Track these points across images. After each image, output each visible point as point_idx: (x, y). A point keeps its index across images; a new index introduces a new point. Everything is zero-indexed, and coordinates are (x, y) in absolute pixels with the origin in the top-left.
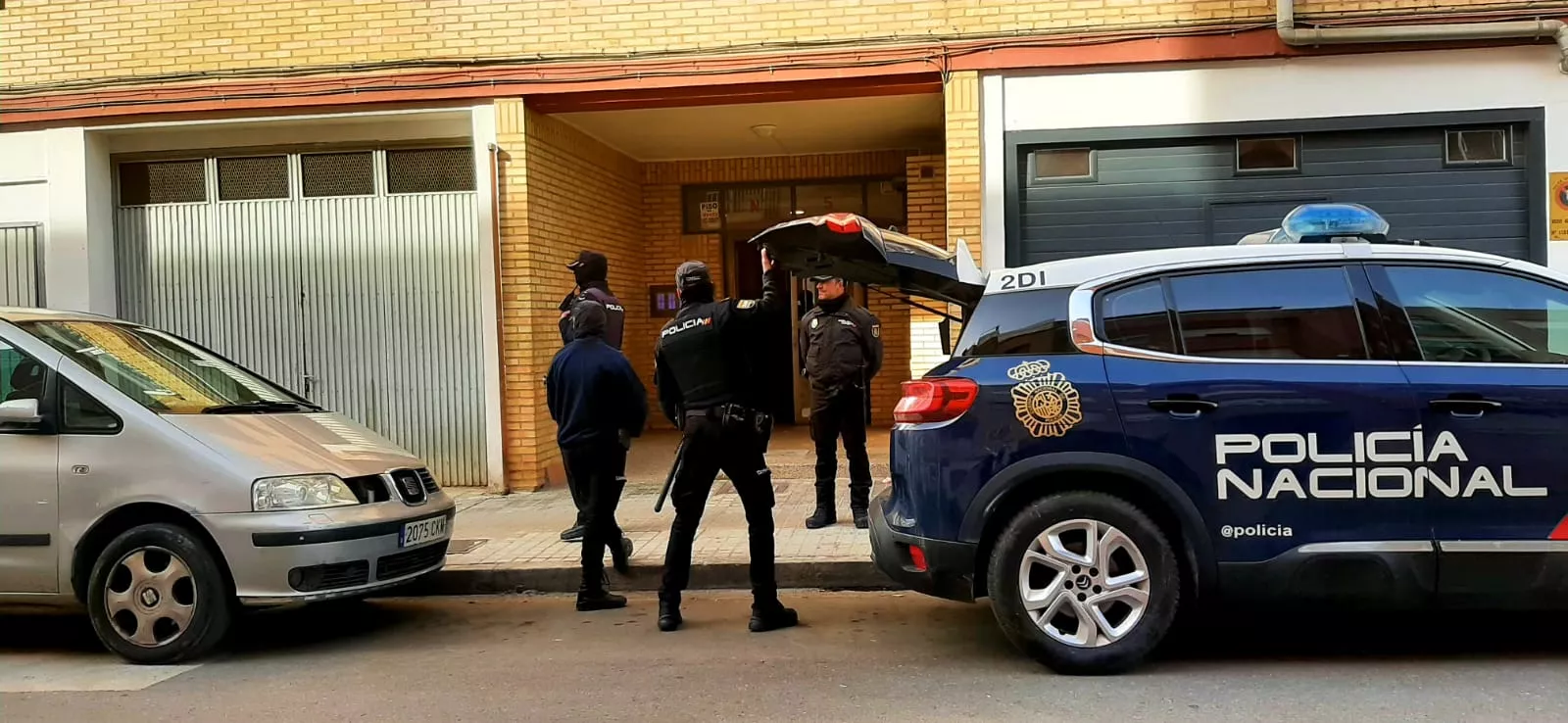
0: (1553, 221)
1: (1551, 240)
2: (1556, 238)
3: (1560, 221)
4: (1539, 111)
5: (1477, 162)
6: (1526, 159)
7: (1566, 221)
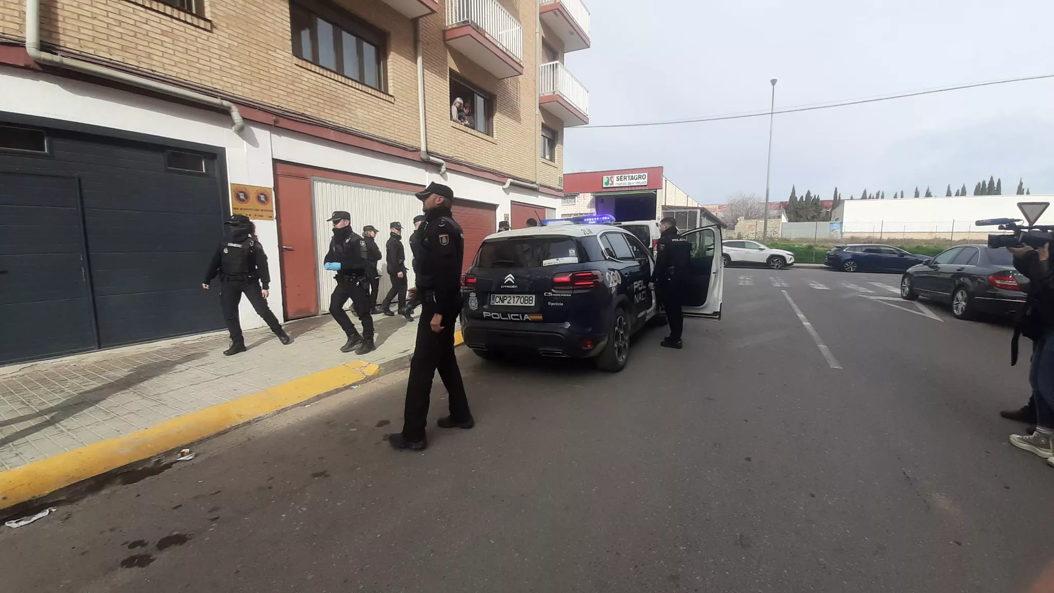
0: (234, 209)
3: (237, 209)
4: (223, 149)
5: (187, 170)
6: (217, 173)
7: (241, 209)
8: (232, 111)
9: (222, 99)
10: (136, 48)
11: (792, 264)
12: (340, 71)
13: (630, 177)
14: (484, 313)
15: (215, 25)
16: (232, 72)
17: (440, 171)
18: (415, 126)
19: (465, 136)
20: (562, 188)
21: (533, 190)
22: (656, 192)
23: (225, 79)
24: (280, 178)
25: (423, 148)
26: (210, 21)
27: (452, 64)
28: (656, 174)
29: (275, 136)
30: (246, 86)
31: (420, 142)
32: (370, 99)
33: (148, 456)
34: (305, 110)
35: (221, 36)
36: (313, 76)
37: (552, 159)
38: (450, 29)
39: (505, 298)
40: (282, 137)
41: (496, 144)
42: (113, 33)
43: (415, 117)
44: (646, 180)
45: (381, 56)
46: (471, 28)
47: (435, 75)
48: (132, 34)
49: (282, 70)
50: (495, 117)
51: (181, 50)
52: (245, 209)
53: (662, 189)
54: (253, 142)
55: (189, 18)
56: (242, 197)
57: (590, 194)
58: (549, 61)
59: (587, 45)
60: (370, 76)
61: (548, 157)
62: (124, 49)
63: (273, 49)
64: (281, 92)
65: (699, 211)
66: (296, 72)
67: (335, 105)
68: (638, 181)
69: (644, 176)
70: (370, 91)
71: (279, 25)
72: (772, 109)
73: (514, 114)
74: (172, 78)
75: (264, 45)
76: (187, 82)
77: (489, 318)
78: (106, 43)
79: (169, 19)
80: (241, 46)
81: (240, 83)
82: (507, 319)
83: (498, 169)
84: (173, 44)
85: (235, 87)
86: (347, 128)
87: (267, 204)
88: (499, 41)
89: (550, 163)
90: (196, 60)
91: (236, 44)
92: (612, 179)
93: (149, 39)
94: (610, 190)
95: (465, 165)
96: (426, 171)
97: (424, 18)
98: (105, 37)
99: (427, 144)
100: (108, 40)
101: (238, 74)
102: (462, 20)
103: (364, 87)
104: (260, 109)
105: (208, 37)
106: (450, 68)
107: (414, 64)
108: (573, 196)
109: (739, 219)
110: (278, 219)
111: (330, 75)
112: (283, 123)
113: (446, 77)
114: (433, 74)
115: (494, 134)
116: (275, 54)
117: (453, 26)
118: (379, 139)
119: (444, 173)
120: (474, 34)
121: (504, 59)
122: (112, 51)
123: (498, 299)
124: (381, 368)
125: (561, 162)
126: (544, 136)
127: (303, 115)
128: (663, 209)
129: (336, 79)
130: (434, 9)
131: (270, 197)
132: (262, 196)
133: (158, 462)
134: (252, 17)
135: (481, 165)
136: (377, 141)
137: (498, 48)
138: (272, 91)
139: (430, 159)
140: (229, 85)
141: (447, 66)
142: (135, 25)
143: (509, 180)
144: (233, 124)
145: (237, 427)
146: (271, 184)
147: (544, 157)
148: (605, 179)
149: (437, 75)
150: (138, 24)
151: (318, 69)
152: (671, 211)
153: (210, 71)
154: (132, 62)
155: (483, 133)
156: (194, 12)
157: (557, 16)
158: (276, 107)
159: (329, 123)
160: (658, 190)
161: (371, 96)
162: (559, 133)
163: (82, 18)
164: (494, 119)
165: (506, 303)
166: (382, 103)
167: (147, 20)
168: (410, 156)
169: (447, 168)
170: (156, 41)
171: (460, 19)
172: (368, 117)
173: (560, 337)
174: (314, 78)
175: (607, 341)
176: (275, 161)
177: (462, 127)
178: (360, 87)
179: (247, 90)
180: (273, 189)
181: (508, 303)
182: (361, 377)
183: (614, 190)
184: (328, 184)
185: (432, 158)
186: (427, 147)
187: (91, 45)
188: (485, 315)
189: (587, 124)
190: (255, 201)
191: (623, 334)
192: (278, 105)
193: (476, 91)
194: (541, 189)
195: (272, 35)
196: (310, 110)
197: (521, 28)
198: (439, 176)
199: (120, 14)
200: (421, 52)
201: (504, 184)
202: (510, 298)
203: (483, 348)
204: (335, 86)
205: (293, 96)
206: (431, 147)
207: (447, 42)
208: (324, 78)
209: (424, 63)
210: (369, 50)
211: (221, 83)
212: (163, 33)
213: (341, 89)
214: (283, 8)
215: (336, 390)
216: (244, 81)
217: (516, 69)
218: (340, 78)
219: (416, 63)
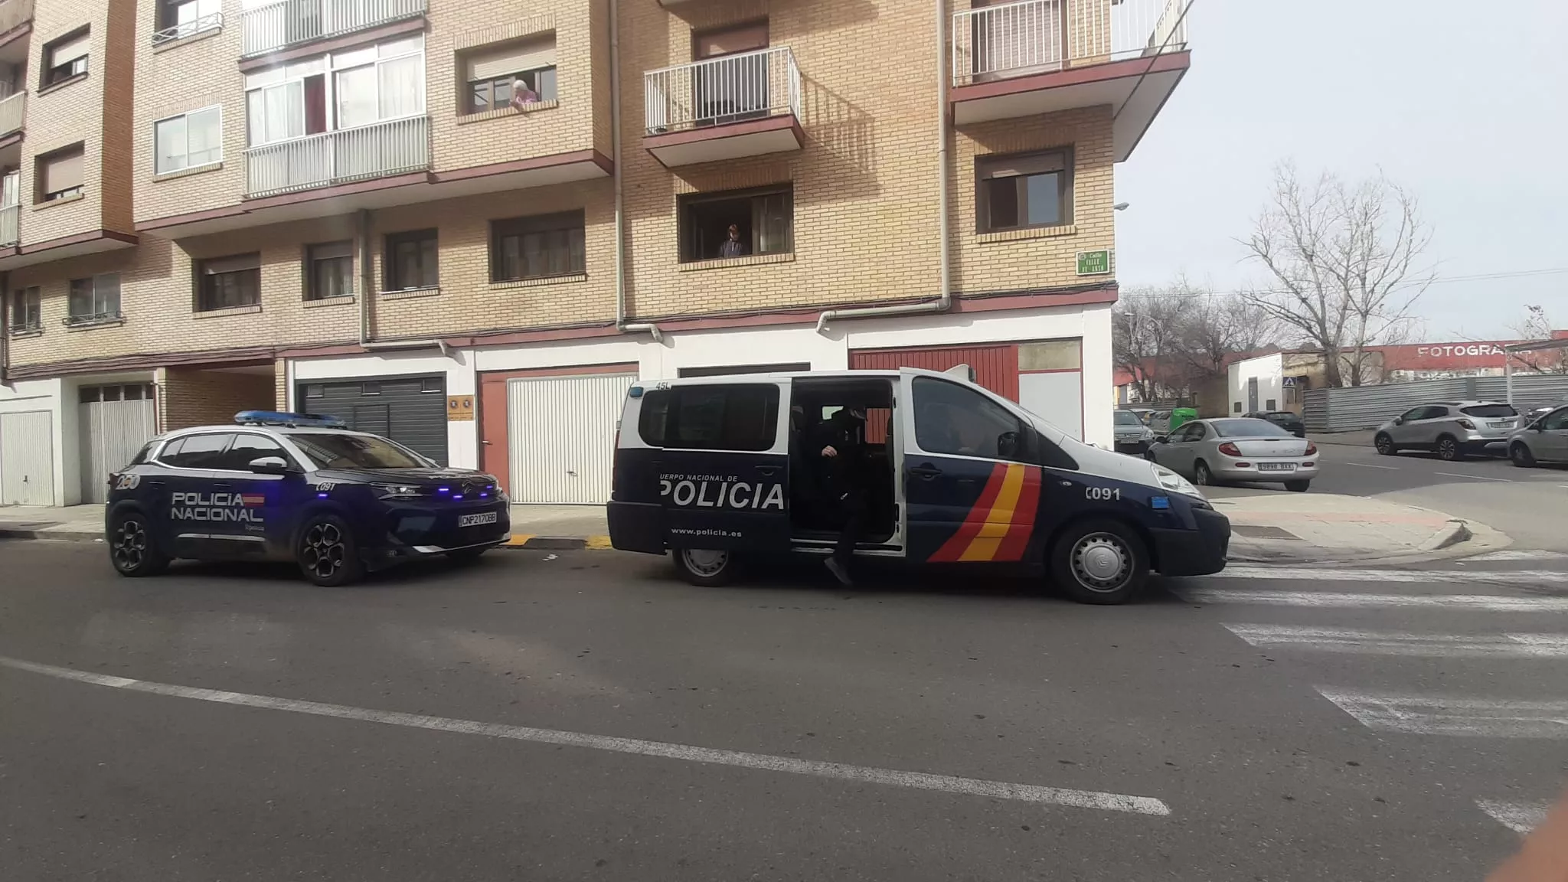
0: (449, 414)
2: (450, 420)
4: (445, 373)
6: (441, 391)
7: (454, 414)
8: (440, 346)
9: (437, 339)
15: (442, 289)
21: (936, 314)
23: (446, 323)
25: (619, 318)
26: (439, 288)
27: (682, 187)
29: (478, 353)
31: (617, 312)
32: (558, 289)
34: (497, 325)
35: (445, 295)
36: (504, 293)
40: (484, 352)
41: (792, 261)
42: (397, 320)
48: (404, 317)
49: (481, 299)
50: (794, 216)
51: (425, 315)
55: (429, 293)
56: (455, 404)
62: (401, 327)
63: (475, 286)
64: (480, 317)
66: (490, 295)
73: (859, 186)
75: (470, 286)
78: (394, 327)
79: (420, 298)
80: (456, 295)
83: (798, 300)
84: (422, 313)
85: (451, 326)
87: (470, 408)
89: (1033, 233)
90: (431, 318)
91: (453, 295)
93: (411, 316)
98: (394, 324)
103: (551, 280)
105: (438, 299)
106: (678, 195)
110: (478, 418)
111: (518, 284)
112: (478, 341)
113: (670, 210)
115: (795, 244)
116: (476, 289)
118: (565, 326)
119: (664, 339)
122: (396, 330)
127: (496, 329)
129: (524, 285)
131: (472, 402)
132: (467, 402)
136: (563, 329)
138: (473, 319)
139: (626, 329)
140: (447, 326)
141: (673, 195)
143: (824, 314)
146: (472, 392)
150: (407, 309)
151: (507, 285)
153: (438, 322)
155: (767, 254)
158: (472, 331)
161: (559, 285)
163: (385, 318)
164: (794, 221)
166: (572, 287)
167: (410, 305)
169: (661, 332)
170: (414, 315)
172: (555, 307)
176: (477, 373)
177: (701, 264)
178: (547, 281)
180: (475, 395)
184: (520, 383)
185: (629, 327)
186: (628, 315)
187: (389, 331)
190: (464, 407)
192: (477, 328)
193: (753, 195)
195: (475, 276)
196: (500, 322)
198: (659, 344)
201: (817, 323)
204: (523, 292)
205: (489, 316)
206: (641, 311)
207: (667, 166)
208: (513, 289)
211: (444, 327)
212: (417, 308)
213: (529, 292)
218: (527, 283)
219: (615, 221)
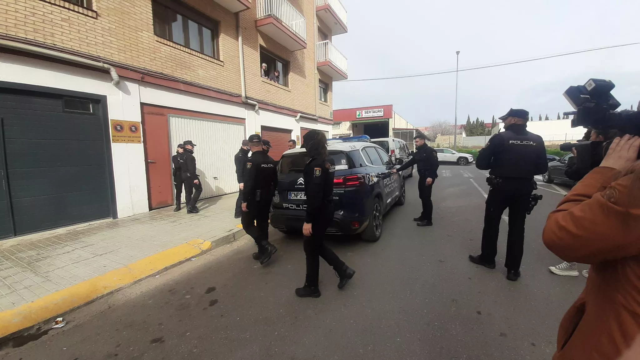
0: (113, 136)
1: (113, 142)
2: (115, 142)
3: (115, 136)
4: (105, 97)
5: (79, 111)
6: (101, 113)
7: (118, 136)
8: (111, 71)
9: (103, 63)
10: (44, 30)
11: (472, 162)
12: (187, 45)
13: (373, 111)
14: (284, 204)
15: (99, 14)
16: (112, 45)
17: (255, 109)
18: (238, 81)
19: (271, 87)
20: (332, 119)
21: (314, 120)
22: (389, 120)
23: (106, 50)
24: (146, 116)
25: (243, 95)
26: (96, 12)
27: (261, 42)
28: (388, 109)
29: (142, 88)
30: (122, 54)
31: (241, 91)
32: (207, 63)
33: (32, 325)
34: (163, 71)
35: (103, 22)
36: (168, 49)
37: (326, 101)
38: (260, 20)
39: (298, 194)
40: (147, 88)
41: (290, 92)
42: (28, 21)
43: (238, 75)
44: (382, 113)
45: (215, 36)
46: (273, 19)
47: (250, 49)
48: (41, 21)
49: (146, 45)
50: (289, 75)
51: (75, 30)
52: (121, 137)
53: (392, 118)
54: (126, 91)
55: (81, 10)
56: (119, 128)
57: (349, 122)
58: (323, 41)
59: (346, 31)
60: (208, 48)
61: (323, 100)
62: (35, 31)
63: (140, 31)
64: (146, 59)
65: (415, 131)
66: (156, 45)
67: (184, 68)
68: (377, 113)
69: (381, 111)
70: (207, 58)
71: (145, 15)
72: (457, 68)
73: (301, 73)
74: (68, 49)
75: (134, 28)
76: (79, 52)
77: (288, 208)
78: (23, 27)
79: (67, 10)
80: (118, 28)
81: (117, 53)
82: (300, 208)
83: (292, 107)
84: (70, 27)
85: (113, 55)
86: (192, 82)
87: (137, 133)
88: (291, 27)
89: (324, 103)
90: (85, 37)
91: (114, 27)
92: (362, 113)
93: (53, 24)
94: (361, 119)
95: (270, 105)
96: (246, 110)
97: (243, 12)
98: (23, 24)
99: (245, 92)
100: (25, 26)
101: (116, 47)
102: (267, 14)
103: (203, 55)
104: (131, 70)
105: (95, 22)
106: (260, 44)
107: (236, 41)
108: (338, 124)
109: (437, 135)
110: (145, 142)
111: (180, 48)
112: (147, 79)
113: (258, 50)
114: (249, 48)
115: (289, 86)
116: (142, 34)
117: (262, 18)
118: (214, 89)
119: (257, 111)
120: (275, 22)
121: (294, 39)
122: (28, 33)
123: (293, 195)
124: (213, 244)
125: (331, 103)
126: (320, 87)
127: (161, 74)
128: (393, 130)
129: (184, 50)
130: (249, 6)
131: (139, 128)
132: (133, 128)
133: (39, 329)
134: (126, 9)
135: (281, 105)
136: (212, 90)
137: (291, 32)
138: (139, 58)
139: (247, 102)
140: (108, 54)
141: (258, 43)
142: (43, 15)
143: (300, 114)
144: (112, 80)
145: (102, 297)
146: (139, 120)
147: (321, 100)
148: (358, 113)
149: (251, 48)
150: (46, 14)
151: (171, 44)
152: (398, 131)
153: (96, 45)
154: (41, 40)
155: (282, 85)
156: (85, 6)
157: (327, 12)
158: (143, 68)
159: (180, 79)
160: (390, 119)
161: (208, 61)
162: (330, 85)
163: (8, 12)
164: (289, 76)
165: (299, 198)
166: (215, 66)
167: (52, 11)
168: (235, 99)
169: (259, 107)
170: (57, 25)
171: (266, 13)
172: (206, 75)
173: (337, 221)
174: (169, 50)
175: (369, 221)
176: (143, 105)
177: (268, 81)
178: (201, 56)
179: (122, 58)
180: (140, 123)
181: (300, 197)
182: (199, 252)
183: (363, 119)
184: (180, 119)
185: (249, 101)
186: (246, 94)
187: (13, 29)
188: (284, 206)
189: (347, 79)
190: (129, 131)
191: (378, 215)
192: (144, 67)
193: (276, 58)
194: (319, 120)
195: (139, 21)
196: (165, 70)
197: (304, 20)
198: (254, 112)
199: (34, 9)
200: (241, 33)
201: (296, 117)
202: (301, 194)
203: (284, 229)
204: (184, 55)
205: (154, 61)
206: (249, 94)
207: (258, 28)
208: (176, 49)
209: (243, 41)
210: (207, 33)
211: (103, 52)
212: (63, 20)
213: (188, 57)
214: (147, 4)
215: (180, 262)
216: (121, 51)
217: (302, 45)
218: (187, 50)
219: (238, 40)
